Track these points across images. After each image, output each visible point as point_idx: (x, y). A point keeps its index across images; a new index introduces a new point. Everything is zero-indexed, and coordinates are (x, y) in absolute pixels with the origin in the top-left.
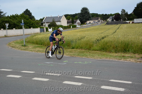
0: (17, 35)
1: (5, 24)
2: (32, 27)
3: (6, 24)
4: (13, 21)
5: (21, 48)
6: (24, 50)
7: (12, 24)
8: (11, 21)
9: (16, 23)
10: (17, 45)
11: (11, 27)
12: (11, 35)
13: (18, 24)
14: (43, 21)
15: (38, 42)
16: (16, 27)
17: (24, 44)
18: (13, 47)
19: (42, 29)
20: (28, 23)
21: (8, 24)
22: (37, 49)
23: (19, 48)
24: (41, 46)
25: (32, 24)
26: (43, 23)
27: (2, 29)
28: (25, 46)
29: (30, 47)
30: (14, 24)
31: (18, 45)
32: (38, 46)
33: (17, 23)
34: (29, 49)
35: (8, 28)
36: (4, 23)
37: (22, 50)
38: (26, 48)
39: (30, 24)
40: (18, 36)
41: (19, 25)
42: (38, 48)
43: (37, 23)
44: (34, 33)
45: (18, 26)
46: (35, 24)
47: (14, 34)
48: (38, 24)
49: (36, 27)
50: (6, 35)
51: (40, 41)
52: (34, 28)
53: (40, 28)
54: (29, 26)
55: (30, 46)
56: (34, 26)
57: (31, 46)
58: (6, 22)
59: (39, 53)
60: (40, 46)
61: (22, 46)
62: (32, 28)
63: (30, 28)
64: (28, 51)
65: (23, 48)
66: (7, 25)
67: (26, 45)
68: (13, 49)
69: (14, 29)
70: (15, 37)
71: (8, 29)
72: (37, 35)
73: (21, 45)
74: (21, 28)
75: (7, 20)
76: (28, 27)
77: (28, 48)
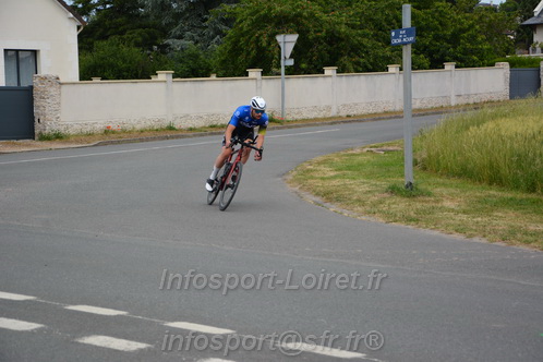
0: (343, 113)
1: (272, 37)
2: (455, 59)
3: (279, 38)
4: (325, 17)
5: (384, 207)
6: (409, 220)
7: (317, 39)
8: (312, 15)
9: (343, 29)
10: (359, 186)
11: (309, 62)
12: (306, 115)
13: (356, 36)
14: (537, 10)
15: (505, 171)
16: (345, 60)
17: (402, 181)
18: (330, 200)
19: (527, 73)
20: (428, 28)
21: (294, 38)
22: (501, 222)
23: (374, 205)
24: (533, 196)
25: (454, 39)
26: (534, 27)
27: (254, 73)
28: (410, 191)
29: (448, 204)
30: (333, 38)
31: (365, 188)
32: (510, 196)
33: (353, 27)
34: (439, 215)
35: (291, 62)
36: (270, 29)
37: (391, 217)
38: (419, 205)
39: (437, 38)
40: (349, 119)
41: (365, 41)
42: (511, 214)
43: (490, 26)
44: (462, 101)
45: (356, 49)
46: (473, 39)
47: (329, 108)
48: (499, 33)
49: (485, 61)
50: (276, 116)
51: (521, 160)
52: (464, 62)
53: (512, 65)
54: (430, 55)
55: (451, 199)
56: (466, 52)
57: (452, 197)
58: (283, 23)
59: (523, 247)
60: (520, 195)
61: (393, 190)
62: (449, 66)
63: (437, 64)
64: (436, 233)
65: (400, 205)
66: (287, 42)
67: (422, 187)
68: (333, 208)
69: (329, 71)
70: (336, 129)
71: (291, 71)
72: (494, 117)
73: (385, 184)
74: (377, 66)
75: (287, 8)
76: (426, 62)
77: (432, 211)
